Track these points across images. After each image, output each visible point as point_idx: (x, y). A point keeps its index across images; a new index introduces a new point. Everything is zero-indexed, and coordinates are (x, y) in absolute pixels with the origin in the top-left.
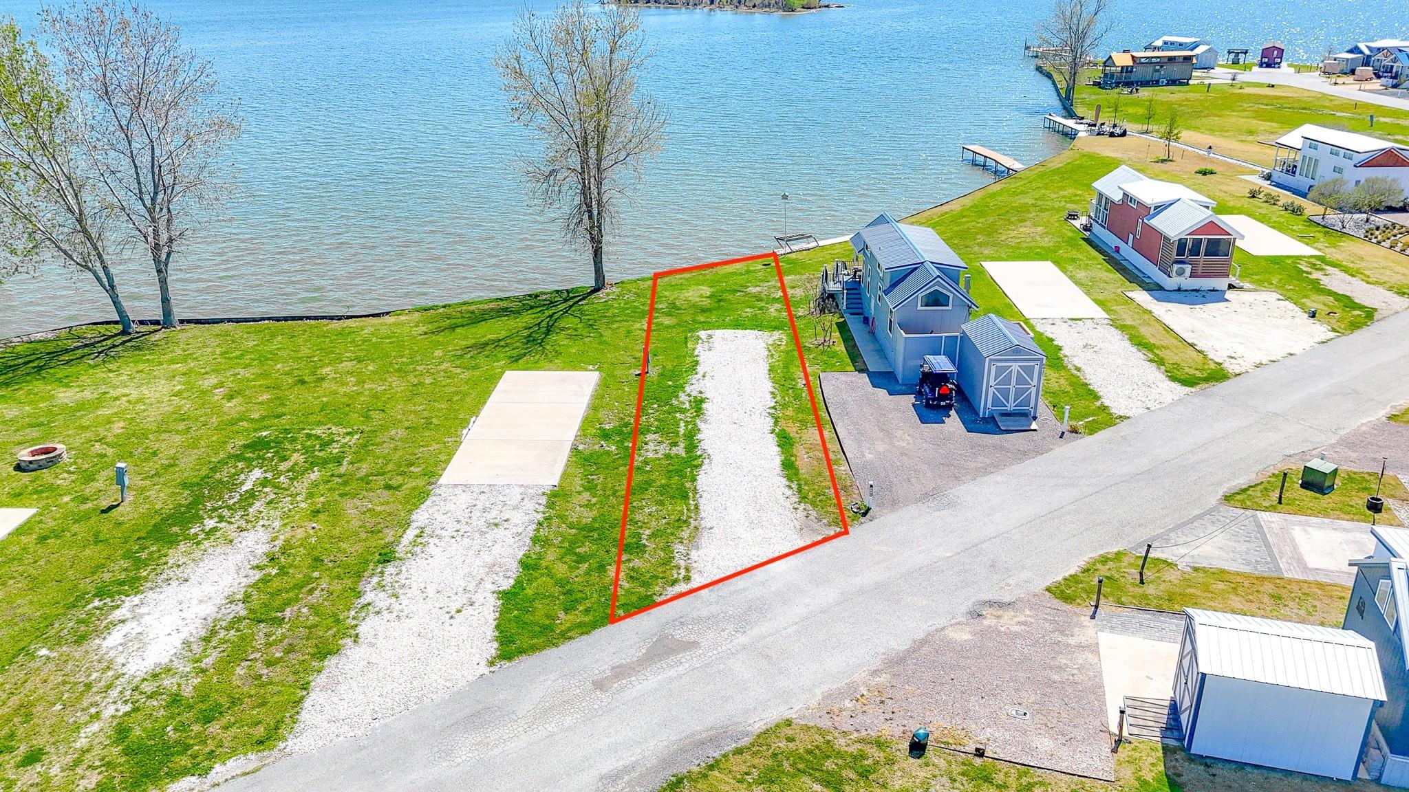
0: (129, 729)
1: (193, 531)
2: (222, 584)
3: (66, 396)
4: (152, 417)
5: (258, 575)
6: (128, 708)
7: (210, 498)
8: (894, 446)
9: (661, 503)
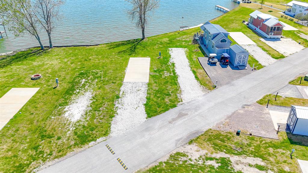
0: (77, 133)
1: (75, 92)
2: (85, 103)
3: (35, 63)
4: (56, 68)
5: (92, 101)
6: (75, 128)
7: (76, 85)
8: (218, 73)
9: (172, 86)
